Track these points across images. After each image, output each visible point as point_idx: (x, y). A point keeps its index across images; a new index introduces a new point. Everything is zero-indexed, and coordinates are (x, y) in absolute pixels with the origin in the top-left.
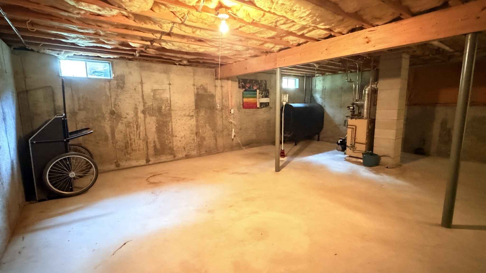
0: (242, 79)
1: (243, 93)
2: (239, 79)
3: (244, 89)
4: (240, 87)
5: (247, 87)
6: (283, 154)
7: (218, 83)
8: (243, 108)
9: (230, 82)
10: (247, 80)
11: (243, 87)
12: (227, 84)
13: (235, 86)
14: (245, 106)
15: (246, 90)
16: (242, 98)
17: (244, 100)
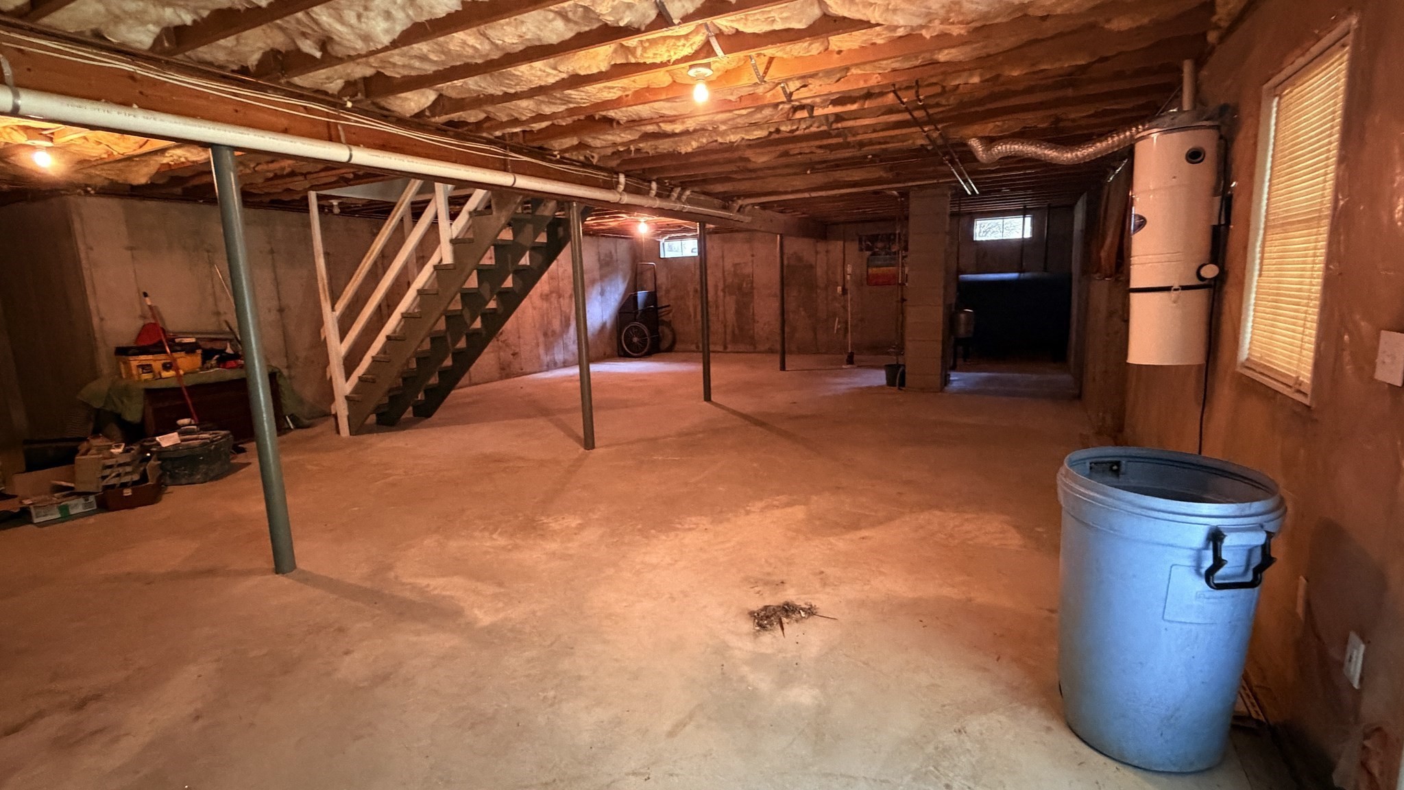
0: (866, 235)
1: (868, 259)
2: (860, 236)
3: (871, 252)
4: (861, 249)
5: (876, 248)
6: (850, 361)
7: (821, 247)
8: (868, 284)
9: (841, 243)
10: (878, 235)
11: (868, 248)
12: (836, 247)
13: (853, 247)
14: (871, 281)
15: (874, 254)
16: (865, 267)
17: (870, 271)
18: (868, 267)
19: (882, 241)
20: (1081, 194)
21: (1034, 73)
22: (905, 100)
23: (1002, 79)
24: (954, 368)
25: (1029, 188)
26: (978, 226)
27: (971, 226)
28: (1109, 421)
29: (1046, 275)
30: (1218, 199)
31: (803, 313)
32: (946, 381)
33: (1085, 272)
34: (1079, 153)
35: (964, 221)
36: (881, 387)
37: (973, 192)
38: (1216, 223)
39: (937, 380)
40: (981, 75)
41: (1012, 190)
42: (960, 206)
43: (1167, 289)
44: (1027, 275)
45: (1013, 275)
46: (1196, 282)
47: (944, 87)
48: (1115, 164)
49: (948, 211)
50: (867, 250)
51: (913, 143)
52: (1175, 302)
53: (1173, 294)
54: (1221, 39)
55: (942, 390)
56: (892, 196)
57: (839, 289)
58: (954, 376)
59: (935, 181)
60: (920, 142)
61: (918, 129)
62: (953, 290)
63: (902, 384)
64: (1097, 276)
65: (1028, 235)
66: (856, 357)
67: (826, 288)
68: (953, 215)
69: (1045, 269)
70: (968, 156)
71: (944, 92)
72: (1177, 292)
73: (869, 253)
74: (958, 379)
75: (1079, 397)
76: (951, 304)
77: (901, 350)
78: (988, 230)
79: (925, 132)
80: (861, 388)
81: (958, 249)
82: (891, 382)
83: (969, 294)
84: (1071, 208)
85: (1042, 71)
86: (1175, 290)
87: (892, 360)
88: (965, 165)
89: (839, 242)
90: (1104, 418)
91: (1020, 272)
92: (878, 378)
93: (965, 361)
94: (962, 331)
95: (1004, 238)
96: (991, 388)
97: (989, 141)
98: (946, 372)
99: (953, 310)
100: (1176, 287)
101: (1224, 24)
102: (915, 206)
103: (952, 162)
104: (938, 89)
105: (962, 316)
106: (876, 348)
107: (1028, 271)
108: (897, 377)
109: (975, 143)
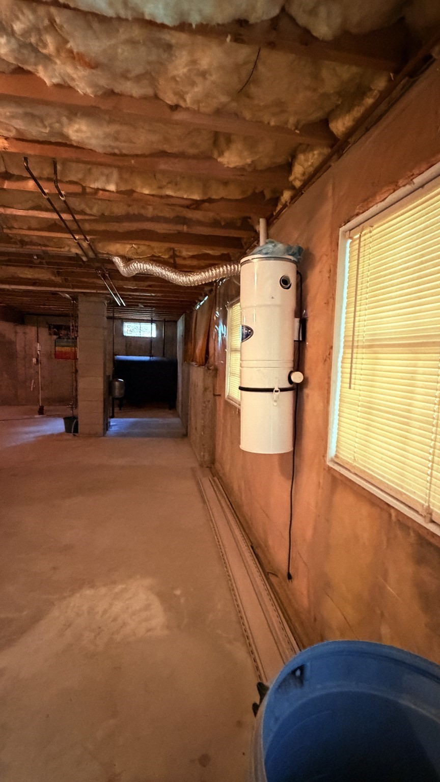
0: (54, 325)
1: (55, 341)
2: (49, 325)
3: (58, 336)
4: (50, 334)
5: (62, 334)
6: (41, 412)
7: (20, 329)
8: (56, 357)
9: (34, 329)
10: (62, 326)
11: (55, 334)
12: (31, 331)
13: (44, 333)
14: (58, 356)
15: (60, 338)
16: (54, 347)
17: (57, 348)
18: (55, 346)
19: (65, 330)
20: (182, 314)
21: (161, 197)
22: (46, 191)
23: (135, 195)
24: (113, 417)
25: (154, 307)
26: (126, 327)
27: (122, 325)
28: (207, 458)
29: (165, 359)
30: (297, 320)
31: (6, 376)
32: (107, 426)
33: (185, 359)
34: (190, 278)
35: (117, 323)
36: (61, 434)
37: (122, 304)
38: (296, 339)
39: (100, 428)
40: (117, 185)
41: (145, 306)
42: (114, 313)
43: (271, 390)
44: (154, 358)
45: (147, 358)
46: (287, 385)
47: (84, 188)
48: (201, 298)
49: (106, 314)
50: (54, 335)
51: (69, 251)
52: (275, 401)
53: (275, 394)
54: (293, 199)
55: (104, 435)
56: (65, 298)
57: (34, 360)
58: (113, 422)
59: (94, 291)
60: (75, 250)
61: (70, 236)
62: (110, 366)
63: (76, 430)
64: (194, 363)
65: (154, 335)
66: (45, 408)
67: (25, 358)
68: (108, 318)
69: (164, 355)
70: (114, 273)
71: (83, 193)
72: (276, 393)
73: (55, 337)
74: (117, 424)
75: (185, 435)
76: (109, 376)
77: (75, 404)
78: (131, 330)
79: (76, 240)
80: (44, 436)
81: (113, 340)
82: (68, 429)
83: (121, 369)
84: (176, 322)
85: (168, 196)
86: (276, 391)
87: (69, 413)
88: (114, 281)
89: (34, 327)
90: (204, 456)
91: (150, 356)
92: (59, 426)
93: (120, 409)
94: (117, 392)
95: (142, 336)
96: (136, 431)
97: (127, 260)
98: (107, 419)
99: (111, 378)
100: (276, 389)
101: (298, 184)
102: (83, 307)
103: (105, 278)
104: (77, 189)
105: (117, 383)
106: (62, 401)
107: (155, 356)
108: (72, 425)
109: (117, 260)
